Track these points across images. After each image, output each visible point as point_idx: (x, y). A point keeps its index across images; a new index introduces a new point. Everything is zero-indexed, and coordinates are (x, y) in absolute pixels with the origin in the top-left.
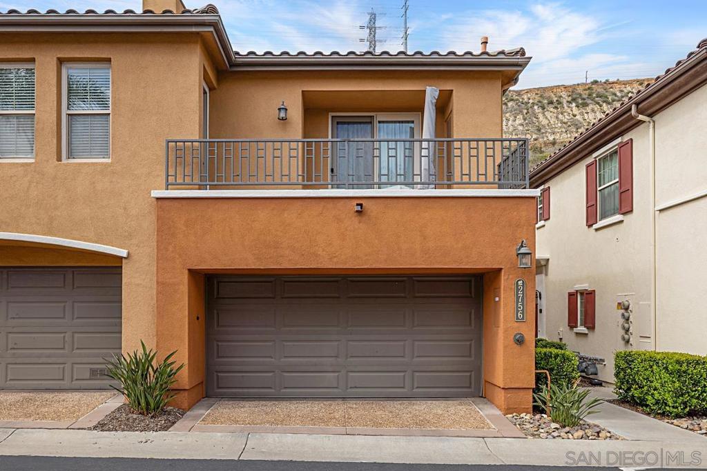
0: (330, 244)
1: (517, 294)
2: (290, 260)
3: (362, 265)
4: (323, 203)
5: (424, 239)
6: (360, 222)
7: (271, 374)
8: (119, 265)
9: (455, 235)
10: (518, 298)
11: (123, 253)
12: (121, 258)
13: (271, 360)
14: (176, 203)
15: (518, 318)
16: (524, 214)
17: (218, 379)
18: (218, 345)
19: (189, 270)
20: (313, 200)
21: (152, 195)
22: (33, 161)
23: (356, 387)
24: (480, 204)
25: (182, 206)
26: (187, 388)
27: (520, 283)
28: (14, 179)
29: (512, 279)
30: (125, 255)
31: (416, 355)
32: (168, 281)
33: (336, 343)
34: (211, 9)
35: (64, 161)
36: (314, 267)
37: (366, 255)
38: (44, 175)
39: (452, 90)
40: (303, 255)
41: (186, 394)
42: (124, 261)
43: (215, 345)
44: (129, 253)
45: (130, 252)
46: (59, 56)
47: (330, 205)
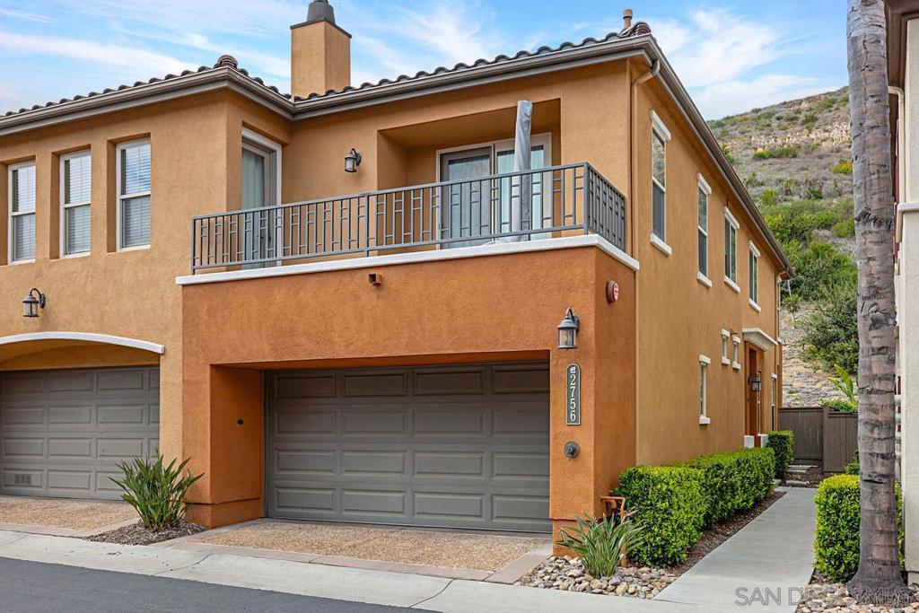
0: (346, 328)
1: (569, 385)
2: (306, 350)
3: (381, 353)
4: (339, 277)
5: (452, 314)
6: (378, 298)
7: (330, 492)
8: (157, 363)
9: (490, 307)
10: (569, 391)
11: (158, 348)
12: (158, 355)
13: (331, 474)
14: (200, 290)
15: (569, 421)
16: (578, 271)
17: (278, 496)
18: (278, 455)
19: (212, 365)
20: (329, 274)
21: (177, 283)
22: (88, 254)
23: (424, 513)
24: (521, 261)
25: (205, 291)
26: (209, 502)
27: (573, 369)
28: (75, 275)
29: (562, 364)
30: (160, 352)
31: (495, 472)
32: (191, 379)
33: (401, 455)
34: (227, 61)
35: (118, 250)
36: (331, 357)
37: (385, 340)
38: (97, 268)
39: (560, 99)
40: (318, 343)
41: (209, 508)
42: (162, 358)
43: (276, 455)
44: (165, 349)
45: (167, 347)
46: (109, 138)
47: (347, 278)
